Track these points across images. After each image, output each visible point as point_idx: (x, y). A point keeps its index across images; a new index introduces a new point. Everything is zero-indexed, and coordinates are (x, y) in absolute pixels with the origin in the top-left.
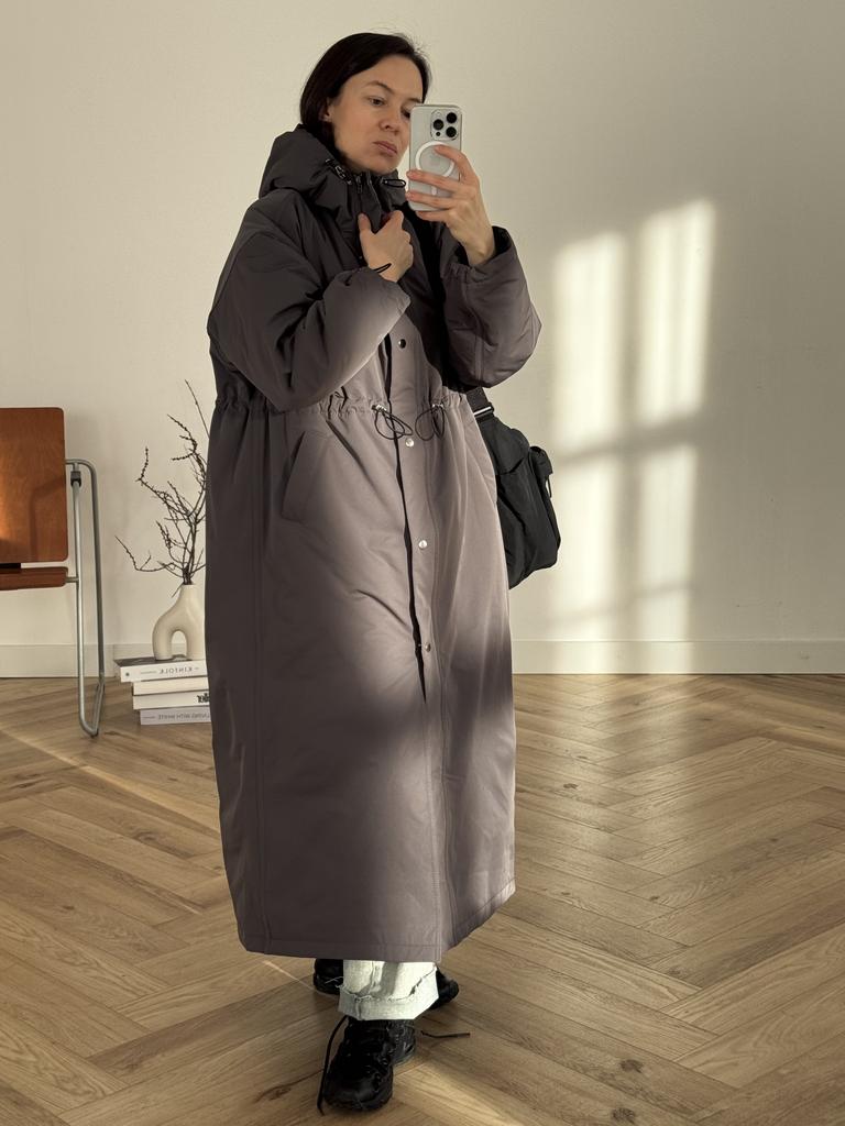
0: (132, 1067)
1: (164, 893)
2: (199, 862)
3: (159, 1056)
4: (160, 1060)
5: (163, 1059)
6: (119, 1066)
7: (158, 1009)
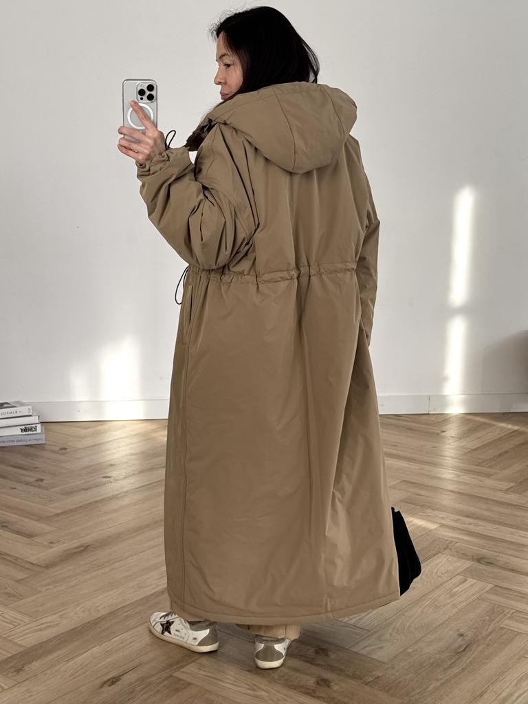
0: (19, 671)
1: (19, 560)
2: (39, 540)
3: (34, 663)
4: (36, 665)
5: (37, 665)
6: (10, 670)
7: (27, 634)
